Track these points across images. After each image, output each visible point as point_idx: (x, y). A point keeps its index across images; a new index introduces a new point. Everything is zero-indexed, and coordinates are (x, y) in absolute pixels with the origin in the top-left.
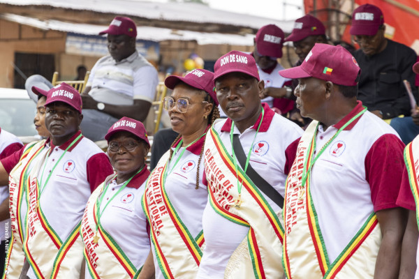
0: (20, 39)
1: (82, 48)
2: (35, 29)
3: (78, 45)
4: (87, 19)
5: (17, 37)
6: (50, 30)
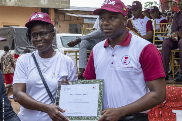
0: (71, 20)
1: (88, 22)
2: (75, 17)
3: (87, 21)
4: (89, 14)
5: (70, 20)
6: (79, 17)
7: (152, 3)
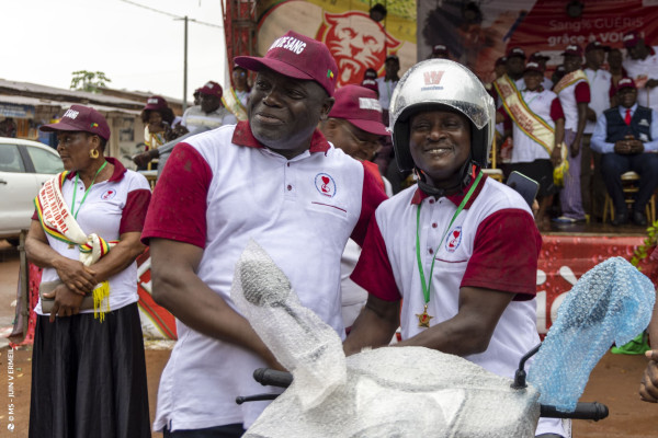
7: (91, 76)
